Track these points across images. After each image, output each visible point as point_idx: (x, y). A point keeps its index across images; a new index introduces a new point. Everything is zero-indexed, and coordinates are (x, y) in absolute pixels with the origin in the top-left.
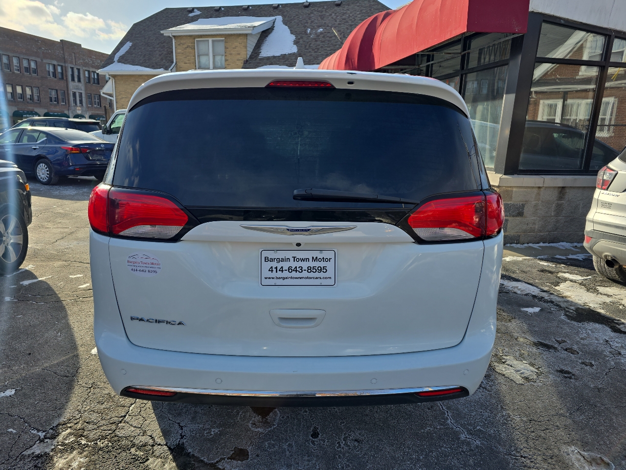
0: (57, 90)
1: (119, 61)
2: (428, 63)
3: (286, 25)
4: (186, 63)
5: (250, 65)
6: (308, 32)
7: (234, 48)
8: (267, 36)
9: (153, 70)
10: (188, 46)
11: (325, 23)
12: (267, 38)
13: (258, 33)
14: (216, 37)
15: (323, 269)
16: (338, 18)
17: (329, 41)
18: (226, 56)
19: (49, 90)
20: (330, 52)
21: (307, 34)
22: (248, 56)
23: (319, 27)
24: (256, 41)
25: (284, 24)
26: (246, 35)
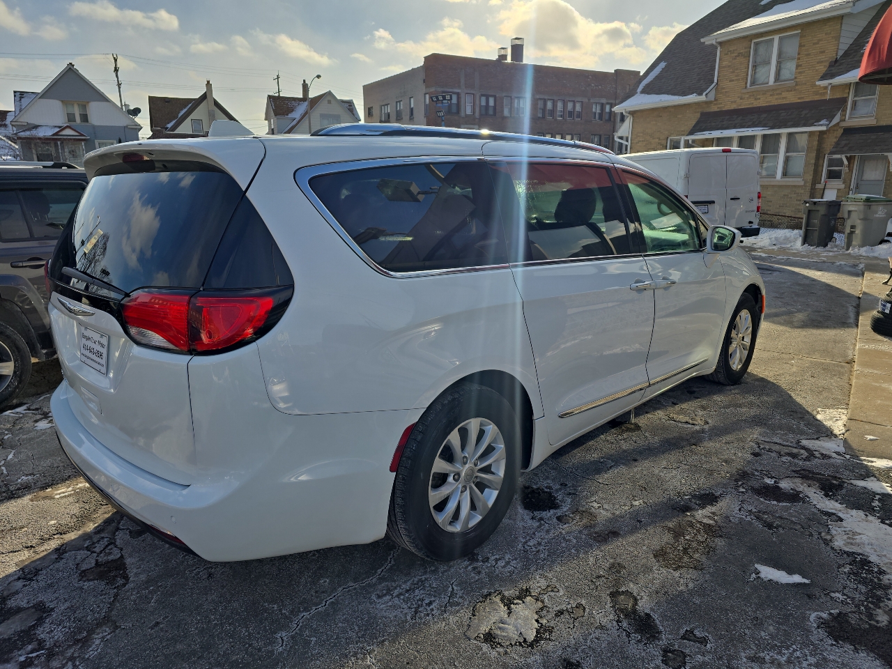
0: (600, 136)
1: (642, 92)
4: (733, 81)
5: (840, 67)
7: (814, 44)
9: (681, 97)
10: (740, 53)
14: (786, 32)
15: (101, 356)
18: (799, 59)
19: (592, 137)
24: (865, 25)
26: (841, 17)
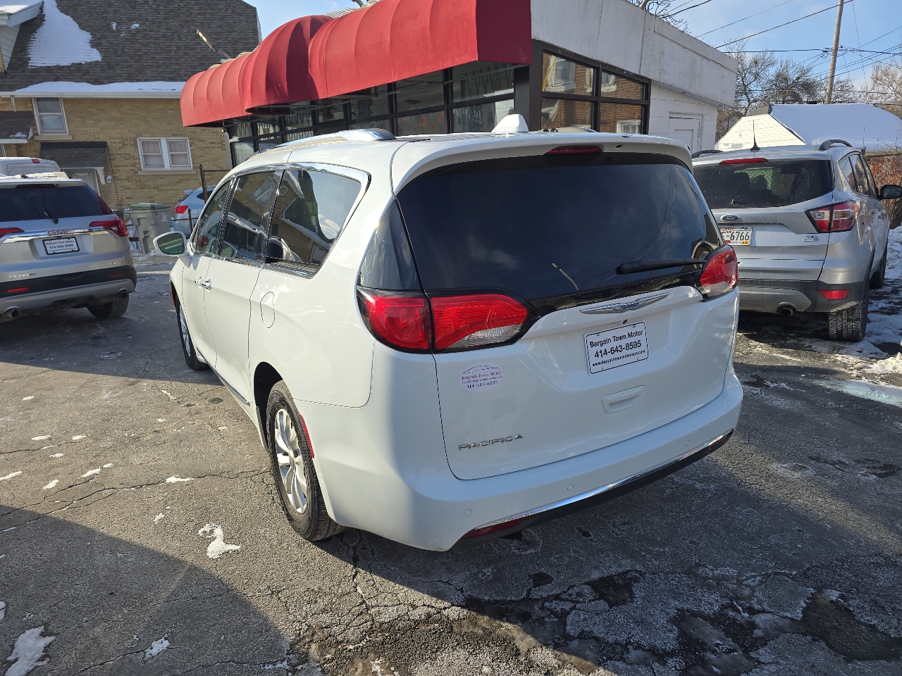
2: (390, 93)
3: (67, 14)
5: (14, 80)
6: (114, 27)
8: (34, 31)
11: (140, 15)
12: (36, 35)
13: (17, 26)
15: (638, 344)
16: (161, 8)
17: (155, 44)
20: (162, 61)
21: (112, 31)
22: (6, 66)
23: (132, 20)
24: (14, 39)
25: (61, 12)
